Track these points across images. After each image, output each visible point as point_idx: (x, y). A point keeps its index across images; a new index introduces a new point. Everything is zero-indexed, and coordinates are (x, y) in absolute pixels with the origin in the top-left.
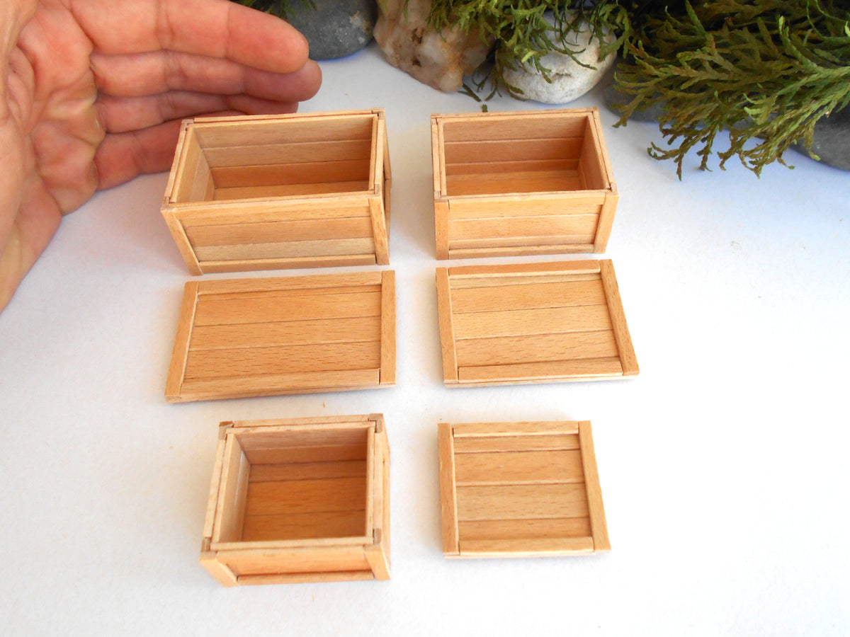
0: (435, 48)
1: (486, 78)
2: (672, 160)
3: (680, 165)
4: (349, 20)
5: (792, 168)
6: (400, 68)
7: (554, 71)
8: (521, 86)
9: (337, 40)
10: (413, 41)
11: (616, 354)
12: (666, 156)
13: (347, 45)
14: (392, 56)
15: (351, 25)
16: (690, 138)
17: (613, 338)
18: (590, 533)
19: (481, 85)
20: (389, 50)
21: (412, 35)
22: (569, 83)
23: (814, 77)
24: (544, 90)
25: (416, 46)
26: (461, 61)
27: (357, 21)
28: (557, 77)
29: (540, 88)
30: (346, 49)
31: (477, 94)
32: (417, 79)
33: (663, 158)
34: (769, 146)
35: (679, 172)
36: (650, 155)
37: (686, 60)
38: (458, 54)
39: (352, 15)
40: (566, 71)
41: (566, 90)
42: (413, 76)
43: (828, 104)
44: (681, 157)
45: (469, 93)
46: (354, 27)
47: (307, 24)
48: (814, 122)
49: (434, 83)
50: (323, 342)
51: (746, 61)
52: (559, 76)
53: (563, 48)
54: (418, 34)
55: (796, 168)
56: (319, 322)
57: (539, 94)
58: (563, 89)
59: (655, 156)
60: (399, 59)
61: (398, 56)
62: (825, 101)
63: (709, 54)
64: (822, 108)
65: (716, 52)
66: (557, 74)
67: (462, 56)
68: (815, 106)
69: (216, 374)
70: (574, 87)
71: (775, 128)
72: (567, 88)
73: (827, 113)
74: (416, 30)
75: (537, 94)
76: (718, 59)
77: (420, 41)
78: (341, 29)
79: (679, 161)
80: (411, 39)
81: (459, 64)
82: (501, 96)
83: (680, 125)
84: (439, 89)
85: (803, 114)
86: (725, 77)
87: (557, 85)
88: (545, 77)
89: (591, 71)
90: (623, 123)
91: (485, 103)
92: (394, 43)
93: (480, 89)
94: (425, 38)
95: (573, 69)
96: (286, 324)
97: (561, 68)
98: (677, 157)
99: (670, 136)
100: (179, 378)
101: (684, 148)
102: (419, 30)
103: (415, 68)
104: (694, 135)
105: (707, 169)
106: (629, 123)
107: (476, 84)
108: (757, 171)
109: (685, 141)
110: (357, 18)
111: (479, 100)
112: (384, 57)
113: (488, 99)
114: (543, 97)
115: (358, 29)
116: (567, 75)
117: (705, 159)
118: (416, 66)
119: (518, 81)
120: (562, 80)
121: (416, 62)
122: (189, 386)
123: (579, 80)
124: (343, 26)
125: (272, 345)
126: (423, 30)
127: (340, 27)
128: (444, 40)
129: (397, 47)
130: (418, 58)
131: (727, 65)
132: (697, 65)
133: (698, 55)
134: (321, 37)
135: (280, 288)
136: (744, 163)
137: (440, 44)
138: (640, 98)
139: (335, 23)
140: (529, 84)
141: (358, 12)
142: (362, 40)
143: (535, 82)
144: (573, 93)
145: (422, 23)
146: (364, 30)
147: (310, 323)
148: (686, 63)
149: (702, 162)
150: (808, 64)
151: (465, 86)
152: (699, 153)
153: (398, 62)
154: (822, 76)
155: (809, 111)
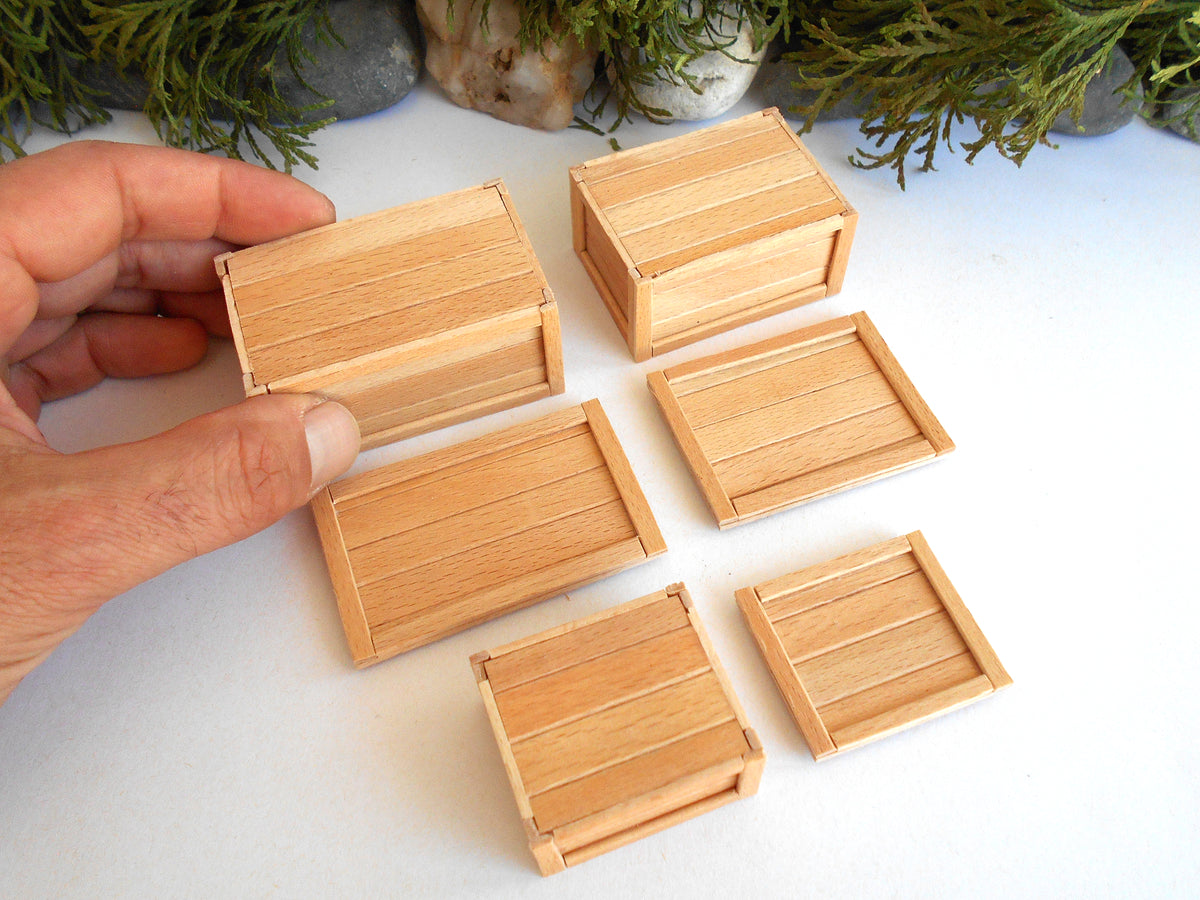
0: (533, 73)
1: (604, 101)
2: (887, 166)
3: (901, 171)
4: (389, 54)
5: (1056, 147)
6: (475, 108)
7: (701, 76)
8: (659, 104)
9: (381, 86)
10: (496, 68)
11: (918, 432)
12: (880, 163)
13: (394, 91)
14: (460, 95)
15: (393, 61)
16: (907, 134)
17: (905, 412)
18: (979, 670)
19: (598, 112)
20: (455, 86)
21: (494, 61)
22: (723, 88)
24: (692, 104)
25: (501, 74)
26: (567, 84)
27: (400, 53)
28: (707, 82)
29: (686, 101)
30: (394, 96)
31: (596, 126)
32: (504, 120)
33: (876, 166)
35: (901, 180)
36: (854, 164)
37: (895, 34)
38: (564, 75)
39: (389, 45)
40: (717, 74)
41: (721, 99)
42: (497, 116)
43: (1098, 61)
44: (901, 160)
45: (584, 126)
46: (398, 62)
47: (332, 70)
48: (1084, 85)
49: (534, 121)
50: (542, 523)
51: (969, 22)
52: (709, 81)
53: (711, 44)
54: (505, 56)
55: (1060, 147)
56: (524, 497)
57: (686, 110)
58: (717, 98)
59: (860, 166)
60: (473, 96)
61: (470, 92)
62: (1094, 58)
63: (922, 23)
64: (1092, 66)
65: (929, 17)
66: (706, 79)
67: (569, 77)
68: (1084, 66)
69: (411, 610)
70: (730, 92)
72: (722, 96)
73: (1098, 72)
74: (500, 52)
75: (683, 111)
76: (934, 27)
77: (508, 66)
78: (382, 69)
79: (900, 165)
80: (492, 67)
81: (567, 88)
82: (631, 123)
83: (898, 120)
84: (543, 128)
85: (1072, 78)
86: (945, 48)
87: (708, 93)
88: (692, 87)
89: (748, 68)
90: (807, 129)
91: (609, 136)
92: (463, 76)
93: (597, 117)
94: (516, 61)
95: (725, 69)
96: (482, 511)
97: (710, 70)
98: (896, 160)
99: (878, 137)
100: (364, 631)
101: (902, 147)
102: (505, 53)
103: (500, 105)
104: (912, 129)
105: (933, 169)
106: (815, 128)
107: (590, 112)
108: (1018, 160)
109: (902, 139)
110: (397, 48)
111: (602, 134)
112: (447, 97)
113: (612, 130)
114: (691, 114)
115: (403, 64)
116: (718, 78)
117: (929, 157)
118: (501, 102)
119: (652, 97)
120: (714, 87)
121: (501, 96)
122: (384, 637)
123: (735, 82)
124: (385, 64)
125: (473, 545)
126: (511, 52)
127: (380, 66)
128: (546, 59)
129: (468, 80)
130: (507, 91)
131: (945, 32)
132: (907, 38)
133: (908, 26)
134: (357, 86)
135: (449, 464)
136: (1003, 153)
137: (541, 66)
138: (827, 92)
139: (372, 62)
140: (670, 99)
141: (395, 40)
142: (411, 78)
143: (679, 94)
144: (729, 100)
145: (510, 41)
146: (409, 64)
147: (512, 501)
148: (894, 40)
149: (925, 162)
150: (1068, 14)
151: (576, 119)
152: (919, 151)
153: (471, 100)
154: (1085, 27)
155: (1078, 73)
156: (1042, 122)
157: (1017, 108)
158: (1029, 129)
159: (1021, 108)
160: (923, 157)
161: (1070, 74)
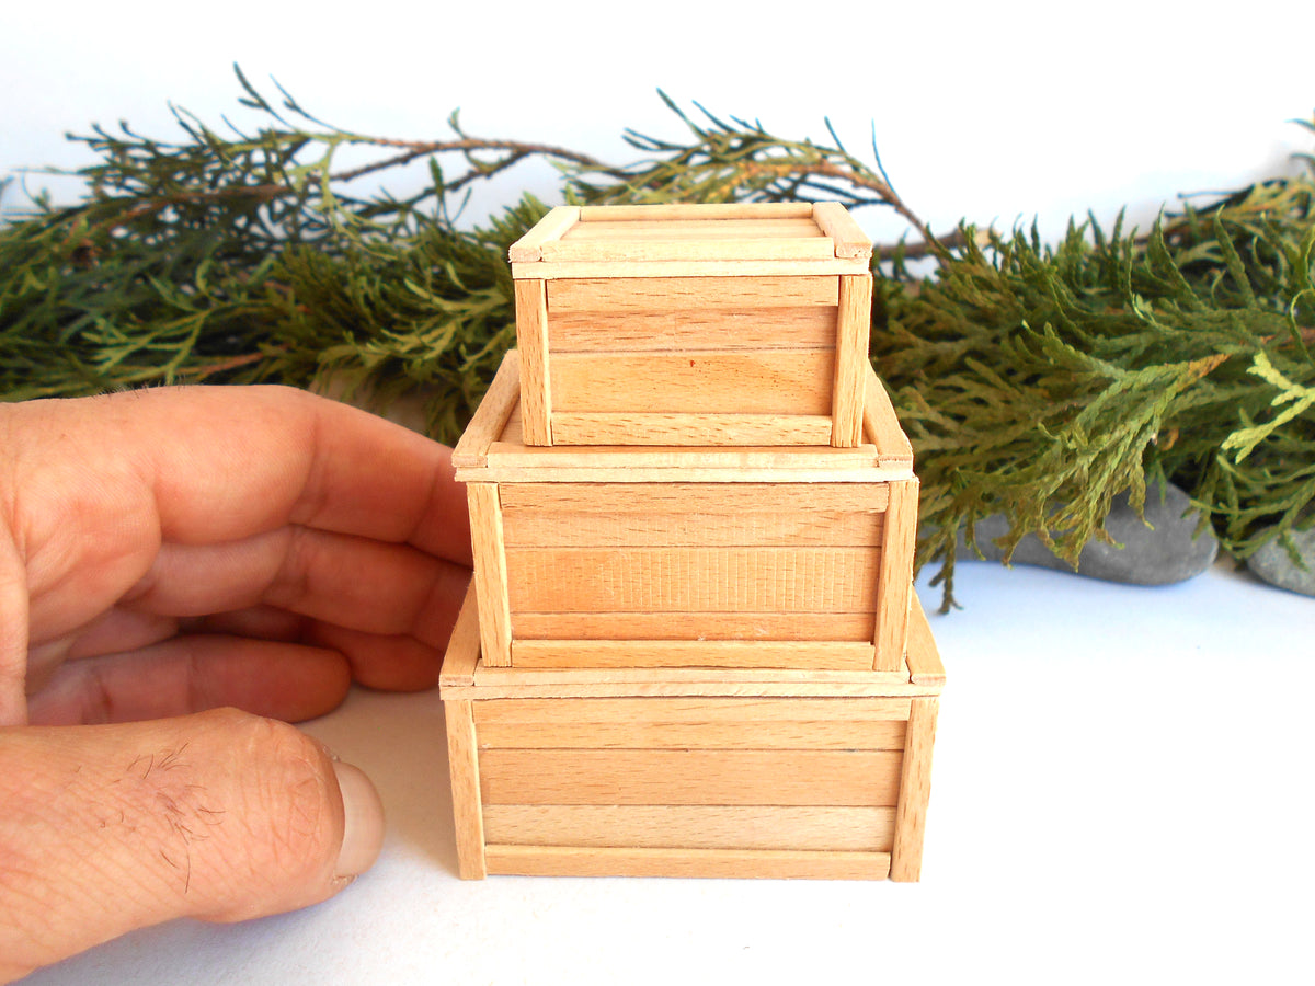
23: (1115, 389)
34: (1086, 499)
48: (1140, 455)
62: (1145, 419)
64: (1144, 428)
65: (928, 408)
68: (1134, 425)
71: (1085, 468)
73: (1154, 438)
76: (934, 417)
85: (1122, 439)
105: (955, 605)
117: (949, 587)
149: (945, 596)
150: (1100, 369)
152: (934, 583)
154: (1125, 385)
155: (1128, 433)
156: (1092, 494)
157: (1055, 479)
158: (1077, 505)
159: (1061, 478)
160: (940, 587)
161: (1117, 434)
